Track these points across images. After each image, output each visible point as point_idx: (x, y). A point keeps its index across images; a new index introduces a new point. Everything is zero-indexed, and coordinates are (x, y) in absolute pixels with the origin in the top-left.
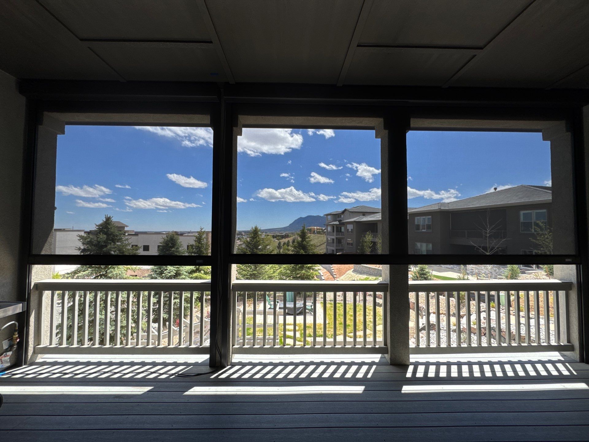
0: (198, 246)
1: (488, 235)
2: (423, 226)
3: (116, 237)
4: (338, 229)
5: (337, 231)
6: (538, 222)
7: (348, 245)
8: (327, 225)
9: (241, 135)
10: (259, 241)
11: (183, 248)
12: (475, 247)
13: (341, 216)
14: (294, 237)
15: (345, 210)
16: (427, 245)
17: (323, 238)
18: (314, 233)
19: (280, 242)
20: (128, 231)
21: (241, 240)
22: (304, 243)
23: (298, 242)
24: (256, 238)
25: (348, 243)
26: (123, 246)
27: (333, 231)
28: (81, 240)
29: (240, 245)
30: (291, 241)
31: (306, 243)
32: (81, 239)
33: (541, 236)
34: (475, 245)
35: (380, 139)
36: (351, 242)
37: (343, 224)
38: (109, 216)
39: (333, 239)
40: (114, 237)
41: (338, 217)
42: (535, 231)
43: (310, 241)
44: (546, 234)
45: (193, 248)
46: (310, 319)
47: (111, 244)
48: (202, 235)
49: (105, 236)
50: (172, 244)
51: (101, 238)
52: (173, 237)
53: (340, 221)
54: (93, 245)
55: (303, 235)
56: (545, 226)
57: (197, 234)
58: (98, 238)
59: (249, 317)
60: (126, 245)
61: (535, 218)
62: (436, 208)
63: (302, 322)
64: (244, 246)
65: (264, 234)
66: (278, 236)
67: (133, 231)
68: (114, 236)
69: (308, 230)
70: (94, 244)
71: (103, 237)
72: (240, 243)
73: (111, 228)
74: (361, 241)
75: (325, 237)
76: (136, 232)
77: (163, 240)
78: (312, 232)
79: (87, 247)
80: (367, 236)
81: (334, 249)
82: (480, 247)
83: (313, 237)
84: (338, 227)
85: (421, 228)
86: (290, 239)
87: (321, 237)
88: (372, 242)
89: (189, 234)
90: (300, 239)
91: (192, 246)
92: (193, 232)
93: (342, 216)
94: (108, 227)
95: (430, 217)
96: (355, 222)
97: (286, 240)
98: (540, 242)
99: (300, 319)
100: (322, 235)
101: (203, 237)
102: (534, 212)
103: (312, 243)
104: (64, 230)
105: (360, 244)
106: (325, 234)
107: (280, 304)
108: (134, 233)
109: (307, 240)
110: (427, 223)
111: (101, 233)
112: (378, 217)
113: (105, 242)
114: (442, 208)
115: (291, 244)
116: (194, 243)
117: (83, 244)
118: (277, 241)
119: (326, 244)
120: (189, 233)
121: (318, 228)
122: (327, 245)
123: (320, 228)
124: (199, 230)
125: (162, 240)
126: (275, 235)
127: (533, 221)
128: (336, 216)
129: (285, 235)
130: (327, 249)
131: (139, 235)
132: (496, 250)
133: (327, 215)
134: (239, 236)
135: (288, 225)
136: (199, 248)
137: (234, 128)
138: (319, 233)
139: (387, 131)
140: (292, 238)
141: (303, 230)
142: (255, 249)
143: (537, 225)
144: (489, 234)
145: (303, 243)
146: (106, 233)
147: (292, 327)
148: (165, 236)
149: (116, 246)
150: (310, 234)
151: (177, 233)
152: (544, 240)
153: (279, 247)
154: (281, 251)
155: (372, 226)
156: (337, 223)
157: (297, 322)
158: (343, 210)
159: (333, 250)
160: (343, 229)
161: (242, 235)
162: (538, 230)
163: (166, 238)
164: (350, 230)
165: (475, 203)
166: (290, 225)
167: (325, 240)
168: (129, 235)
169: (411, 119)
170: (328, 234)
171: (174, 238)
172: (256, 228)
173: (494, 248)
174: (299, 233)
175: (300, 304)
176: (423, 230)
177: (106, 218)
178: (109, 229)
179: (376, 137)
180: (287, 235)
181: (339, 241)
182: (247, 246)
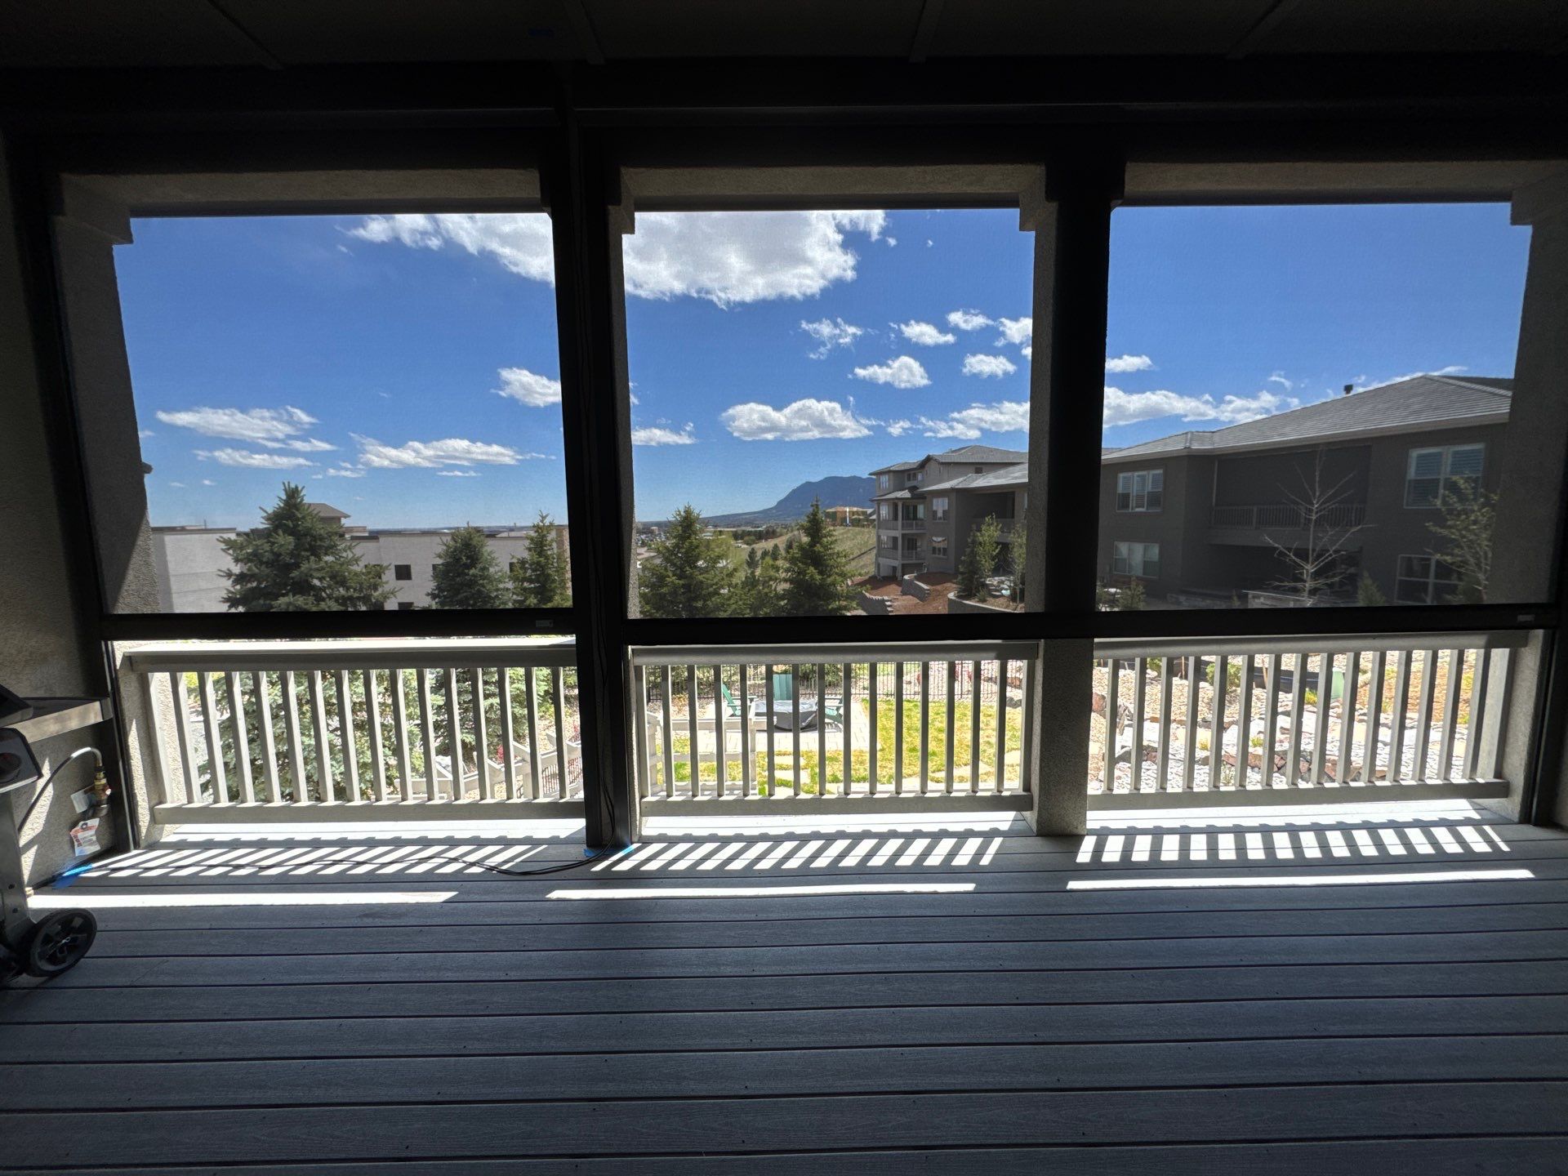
0: (538, 563)
1: (1314, 518)
2: (1140, 497)
3: (319, 543)
4: (907, 511)
5: (906, 517)
6: (1454, 478)
7: (934, 552)
8: (879, 502)
9: (632, 231)
10: (697, 547)
11: (497, 569)
12: (1276, 548)
13: (915, 476)
14: (790, 535)
15: (929, 459)
16: (1145, 550)
17: (869, 536)
18: (843, 522)
19: (753, 549)
20: (350, 530)
21: (650, 546)
22: (818, 548)
23: (801, 548)
24: (689, 538)
25: (934, 548)
26: (342, 565)
27: (896, 518)
28: (231, 552)
29: (647, 559)
30: (782, 547)
31: (822, 550)
32: (228, 549)
33: (1459, 515)
34: (1276, 545)
35: (1033, 233)
36: (942, 545)
37: (923, 497)
38: (293, 486)
39: (895, 539)
40: (315, 541)
41: (909, 480)
42: (1445, 503)
43: (832, 543)
44: (1474, 511)
45: (526, 569)
46: (834, 740)
47: (308, 559)
48: (545, 532)
49: (291, 539)
50: (468, 558)
51: (282, 546)
52: (471, 539)
53: (912, 489)
54: (262, 563)
55: (814, 528)
56: (1473, 488)
57: (532, 534)
58: (273, 543)
59: (680, 736)
60: (349, 562)
61: (1449, 469)
62: (1176, 446)
63: (815, 747)
64: (658, 561)
65: (710, 528)
66: (749, 533)
67: (364, 529)
68: (314, 538)
69: (828, 515)
70: (265, 560)
71: (285, 541)
72: (647, 555)
73: (303, 518)
74: (969, 540)
75: (873, 532)
76: (371, 532)
77: (445, 548)
78: (838, 521)
79: (249, 570)
80: (984, 527)
81: (897, 563)
82: (1289, 550)
83: (842, 534)
84: (908, 507)
85: (1132, 502)
86: (781, 542)
87: (863, 533)
88: (998, 543)
89: (513, 534)
90: (805, 539)
91: (523, 562)
92: (522, 529)
93: (920, 477)
94: (294, 515)
95: (1159, 472)
96: (953, 490)
97: (768, 545)
98: (1453, 533)
99: (809, 740)
100: (866, 530)
101: (549, 539)
102: (1448, 452)
103: (838, 548)
104: (182, 530)
105: (968, 550)
106: (874, 527)
107: (757, 706)
108: (367, 534)
109: (825, 540)
110: (1149, 488)
111: (280, 532)
112: (1019, 475)
113: (292, 554)
114: (1195, 446)
115: (783, 552)
116: (526, 555)
117: (237, 560)
118: (745, 546)
119: (875, 551)
120: (511, 529)
121: (855, 509)
122: (878, 555)
123: (861, 510)
124: (537, 521)
125: (441, 549)
126: (740, 532)
127: (1442, 477)
128: (903, 476)
129: (767, 532)
130: (878, 566)
131: (382, 539)
132: (1331, 555)
133: (879, 473)
134: (643, 537)
135: (773, 503)
136: (541, 567)
137: (610, 207)
138: (856, 523)
139: (1053, 206)
140: (785, 538)
141: (815, 514)
142: (688, 568)
143: (1453, 487)
144: (1317, 513)
145: (815, 548)
146: (292, 532)
147: (789, 761)
148: (449, 538)
149: (322, 564)
150: (834, 525)
151: (478, 530)
152: (1466, 528)
153: (752, 562)
154: (758, 572)
155: (1000, 502)
156: (906, 494)
157: (803, 748)
158: (922, 458)
159: (894, 568)
160: (921, 511)
161: (652, 532)
162: (1451, 501)
163: (452, 543)
164: (940, 514)
165: (1287, 430)
166: (780, 503)
167: (873, 541)
168: (353, 538)
169: (1128, 164)
170: (880, 524)
171: (474, 542)
172: (688, 512)
173: (1328, 551)
174: (804, 521)
175: (808, 704)
176: (1137, 510)
177: (285, 490)
178: (298, 519)
179: (1022, 227)
180: (771, 530)
181: (910, 543)
182: (667, 560)
